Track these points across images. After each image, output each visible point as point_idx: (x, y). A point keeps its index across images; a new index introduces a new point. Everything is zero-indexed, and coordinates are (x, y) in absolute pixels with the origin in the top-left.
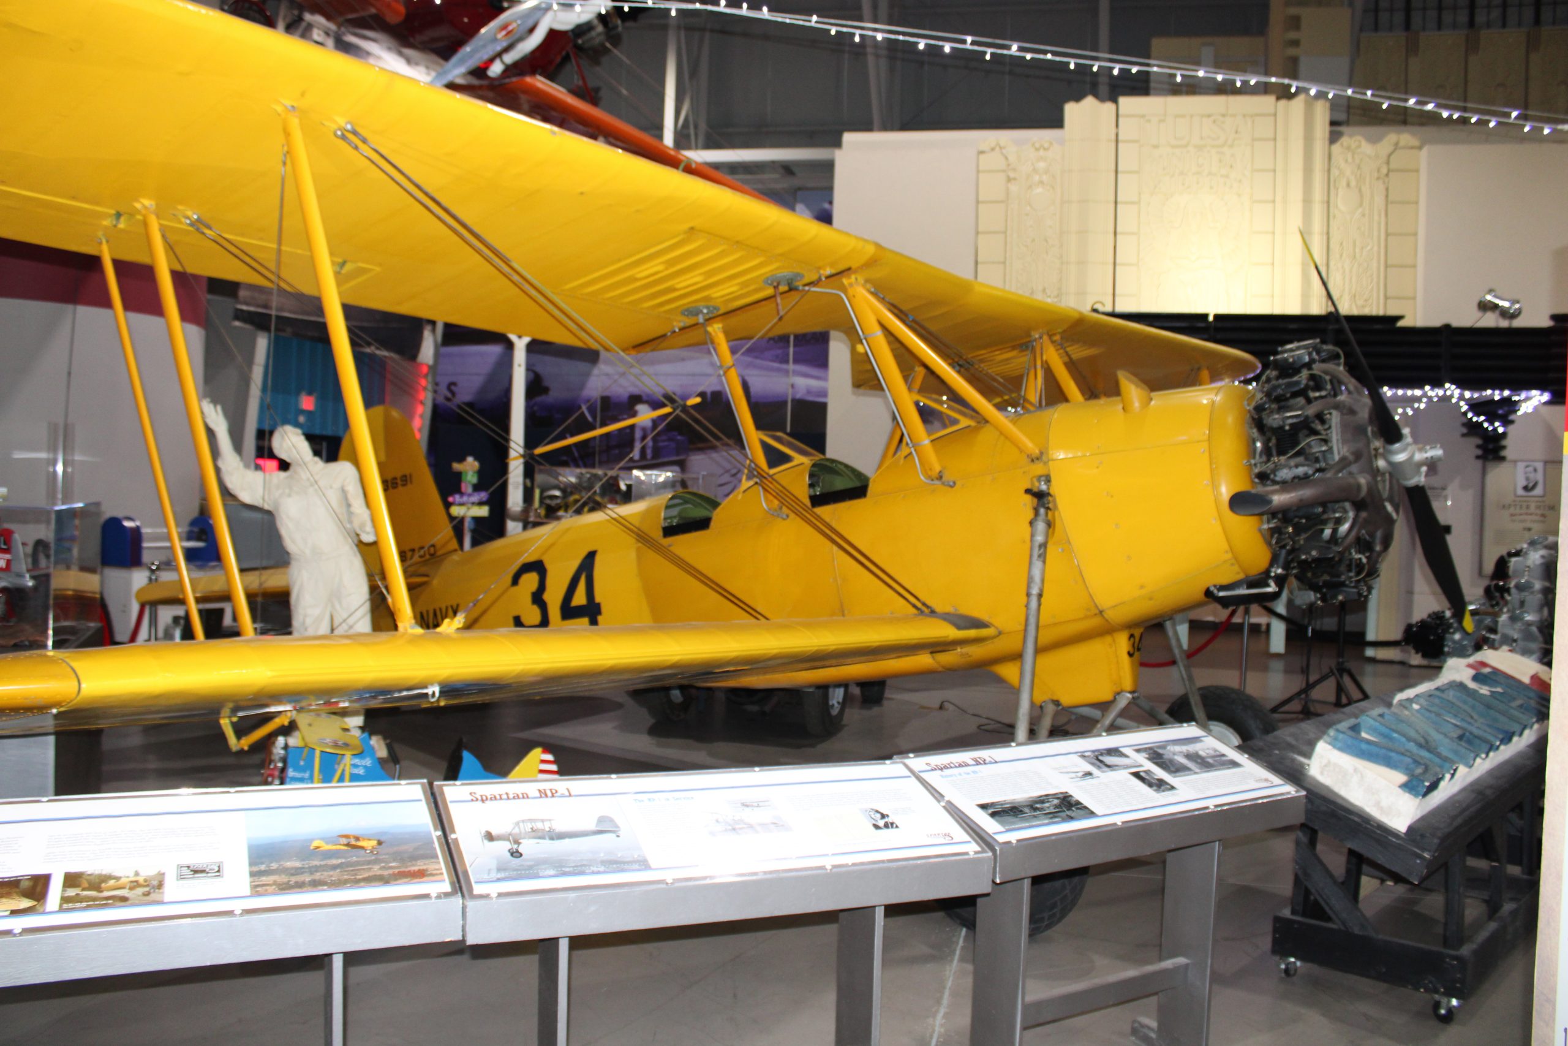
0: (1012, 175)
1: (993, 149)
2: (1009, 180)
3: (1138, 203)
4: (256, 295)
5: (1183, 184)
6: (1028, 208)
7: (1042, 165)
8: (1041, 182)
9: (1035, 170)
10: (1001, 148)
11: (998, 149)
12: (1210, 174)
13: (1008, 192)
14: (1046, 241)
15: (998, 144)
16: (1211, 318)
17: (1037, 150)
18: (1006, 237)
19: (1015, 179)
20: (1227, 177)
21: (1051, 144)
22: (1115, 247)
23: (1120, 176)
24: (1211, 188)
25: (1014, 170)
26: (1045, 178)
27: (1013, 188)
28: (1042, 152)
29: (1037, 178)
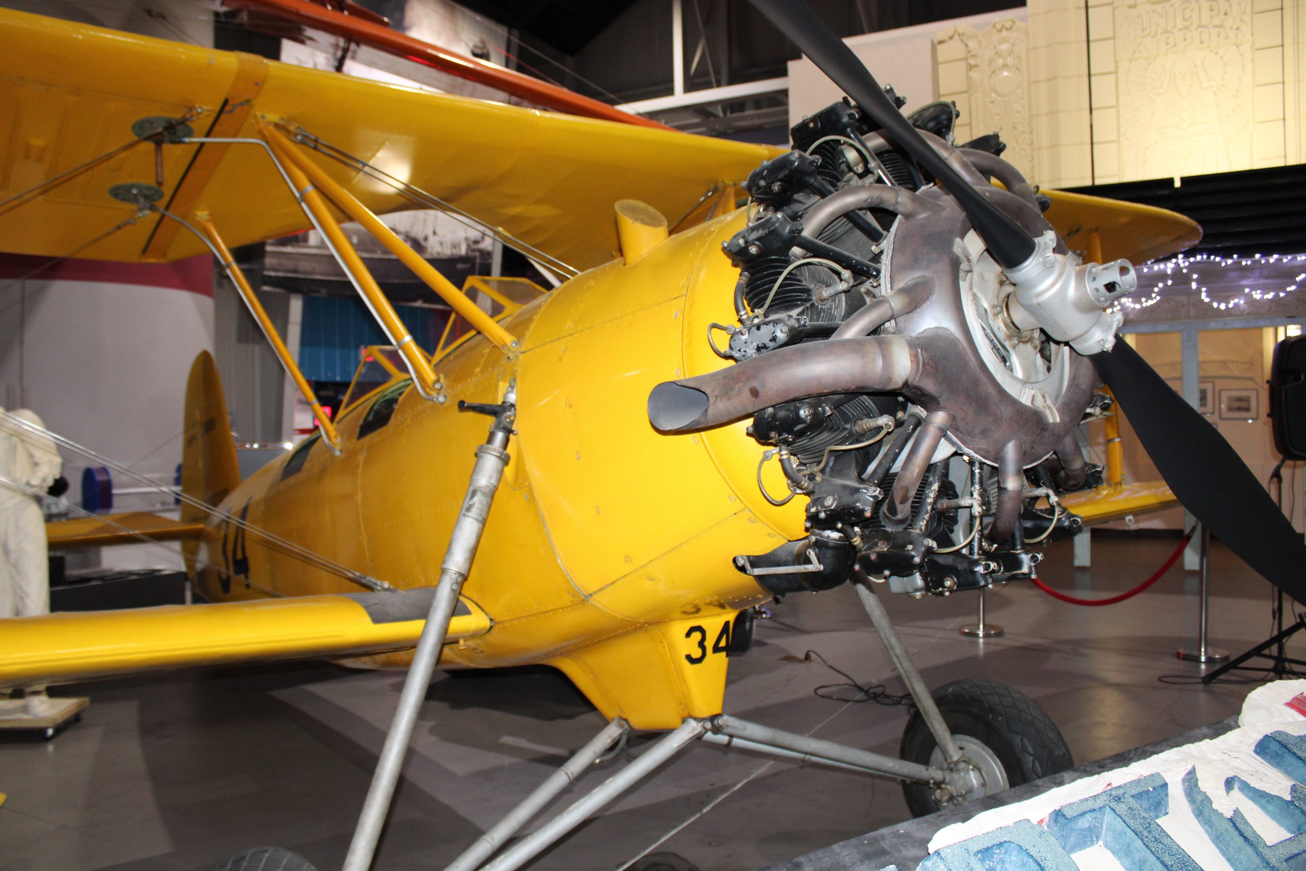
0: (972, 62)
1: (951, 38)
2: (970, 68)
3: (1116, 72)
4: (284, 261)
5: (1167, 44)
6: (993, 95)
7: (1004, 47)
8: (1005, 66)
9: (998, 54)
10: (959, 35)
11: (956, 36)
12: (1200, 26)
13: (969, 81)
14: (1015, 128)
15: (956, 31)
16: (1177, 184)
17: (1000, 31)
18: (971, 128)
19: (976, 66)
20: (1221, 26)
21: (1014, 22)
22: (1091, 126)
23: (1091, 45)
24: (1202, 42)
25: (975, 56)
26: (1010, 61)
27: (974, 75)
28: (1004, 33)
29: (1001, 61)
